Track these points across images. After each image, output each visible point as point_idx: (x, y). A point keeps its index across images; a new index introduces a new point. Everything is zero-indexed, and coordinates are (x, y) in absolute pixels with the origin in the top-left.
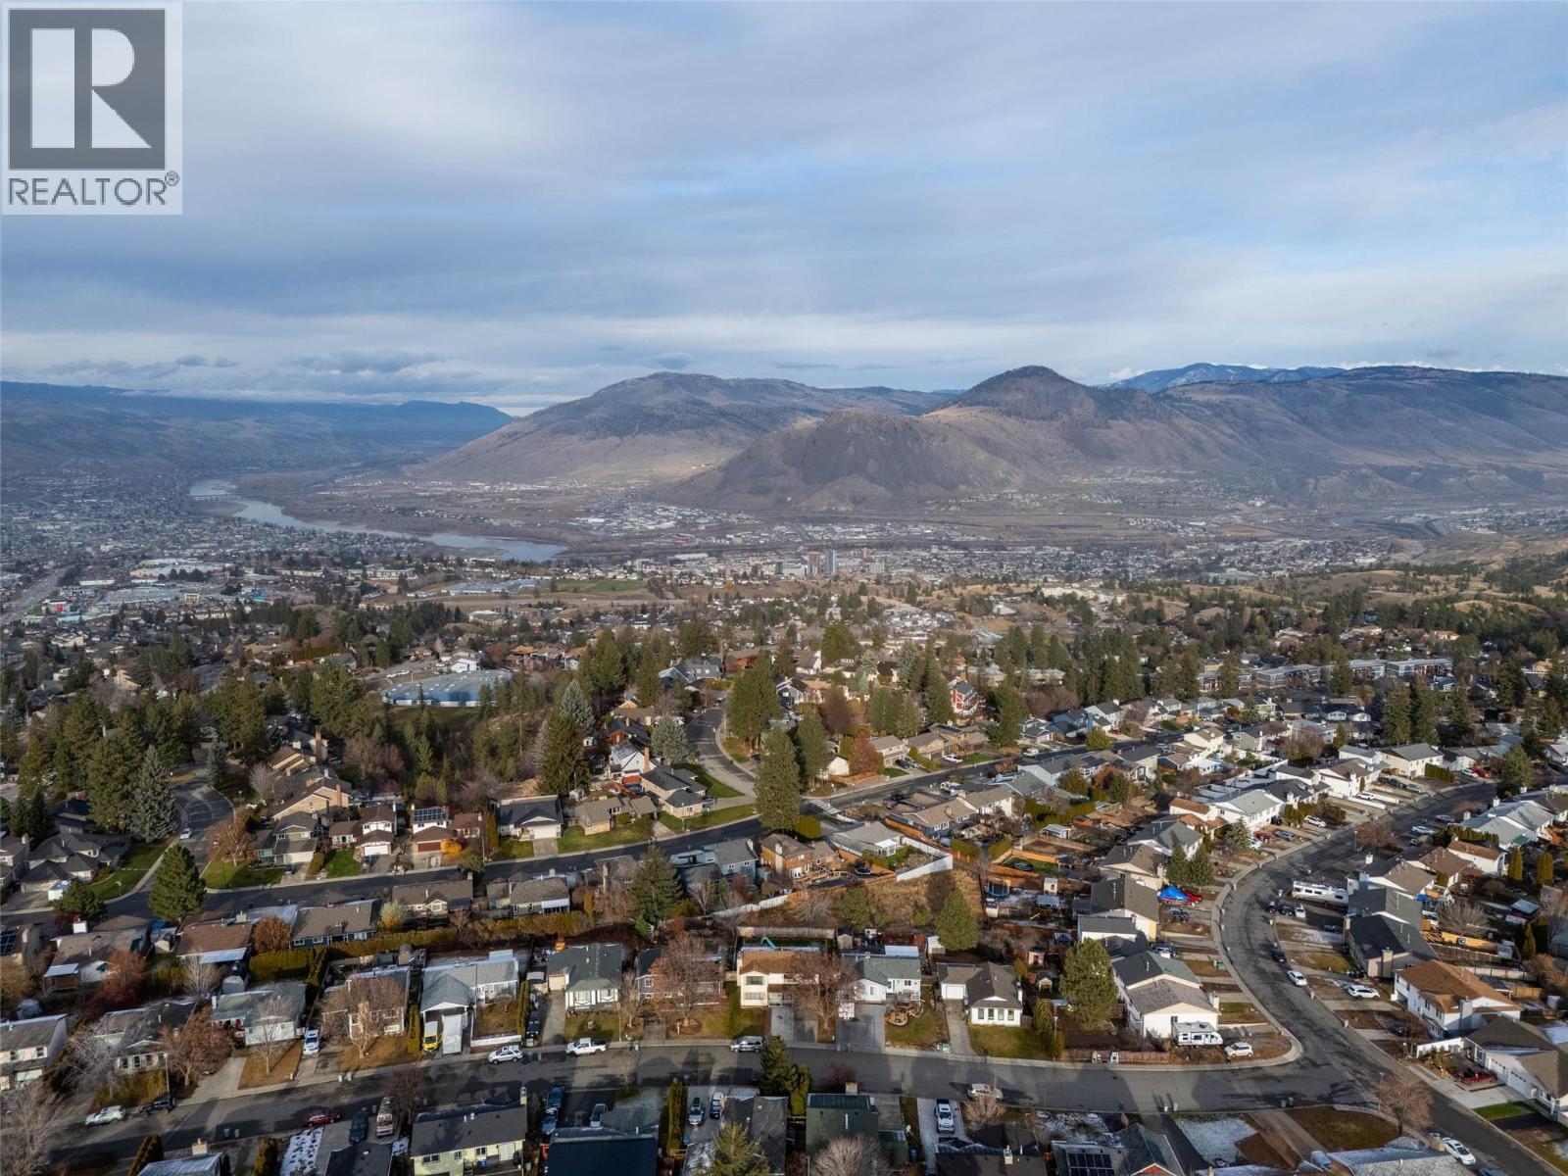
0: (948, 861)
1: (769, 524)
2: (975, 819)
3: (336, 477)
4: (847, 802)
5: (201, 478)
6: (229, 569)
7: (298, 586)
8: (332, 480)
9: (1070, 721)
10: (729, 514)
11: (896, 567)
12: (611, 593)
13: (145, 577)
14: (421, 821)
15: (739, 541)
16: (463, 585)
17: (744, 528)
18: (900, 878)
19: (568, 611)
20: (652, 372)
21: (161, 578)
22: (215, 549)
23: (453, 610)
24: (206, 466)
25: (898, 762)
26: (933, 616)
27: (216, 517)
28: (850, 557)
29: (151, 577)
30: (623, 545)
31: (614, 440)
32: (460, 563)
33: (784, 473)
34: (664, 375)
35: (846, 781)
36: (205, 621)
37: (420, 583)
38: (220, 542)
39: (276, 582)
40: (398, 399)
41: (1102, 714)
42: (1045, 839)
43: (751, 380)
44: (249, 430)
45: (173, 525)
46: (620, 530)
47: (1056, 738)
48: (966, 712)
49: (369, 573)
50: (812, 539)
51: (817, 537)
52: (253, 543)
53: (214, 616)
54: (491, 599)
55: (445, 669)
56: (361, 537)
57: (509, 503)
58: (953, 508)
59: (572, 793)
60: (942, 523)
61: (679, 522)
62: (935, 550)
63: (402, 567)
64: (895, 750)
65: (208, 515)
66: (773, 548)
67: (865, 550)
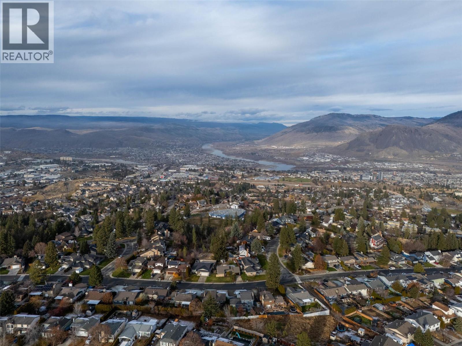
0: (327, 312)
1: (362, 161)
2: (348, 296)
3: (237, 144)
4: (306, 279)
5: (205, 143)
6: (202, 169)
7: (217, 175)
8: (236, 144)
9: (416, 257)
10: (349, 158)
11: (406, 179)
12: (301, 183)
13: (183, 170)
14: (171, 264)
15: (351, 167)
16: (259, 177)
17: (353, 162)
18: (305, 316)
19: (286, 187)
20: (329, 113)
21: (187, 170)
22: (205, 162)
23: (253, 185)
24: (207, 141)
25: (335, 266)
26: (408, 200)
27: (207, 153)
28: (389, 174)
29: (185, 170)
30: (313, 166)
31: (315, 134)
32: (260, 170)
33: (369, 145)
34: (333, 114)
35: (311, 271)
36: (190, 184)
37: (247, 176)
38: (206, 161)
39: (212, 173)
40: (256, 122)
41: (431, 255)
42: (374, 309)
43: (362, 115)
44: (218, 131)
45: (196, 156)
46: (313, 162)
47: (408, 263)
48: (376, 247)
49: (235, 172)
50: (376, 167)
51: (378, 166)
52: (214, 161)
53: (191, 183)
54: (265, 182)
55: (229, 207)
56: (240, 160)
57: (282, 152)
58: (432, 159)
59: (221, 260)
60: (427, 164)
61: (332, 160)
62: (422, 173)
63: (244, 171)
64: (334, 261)
65: (205, 153)
66: (362, 170)
67: (395, 172)
